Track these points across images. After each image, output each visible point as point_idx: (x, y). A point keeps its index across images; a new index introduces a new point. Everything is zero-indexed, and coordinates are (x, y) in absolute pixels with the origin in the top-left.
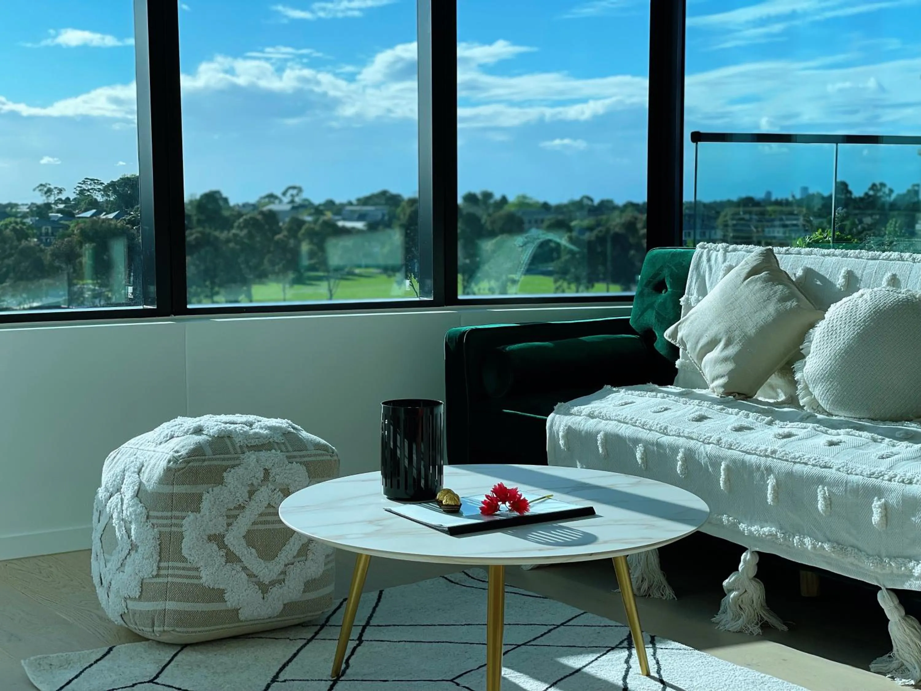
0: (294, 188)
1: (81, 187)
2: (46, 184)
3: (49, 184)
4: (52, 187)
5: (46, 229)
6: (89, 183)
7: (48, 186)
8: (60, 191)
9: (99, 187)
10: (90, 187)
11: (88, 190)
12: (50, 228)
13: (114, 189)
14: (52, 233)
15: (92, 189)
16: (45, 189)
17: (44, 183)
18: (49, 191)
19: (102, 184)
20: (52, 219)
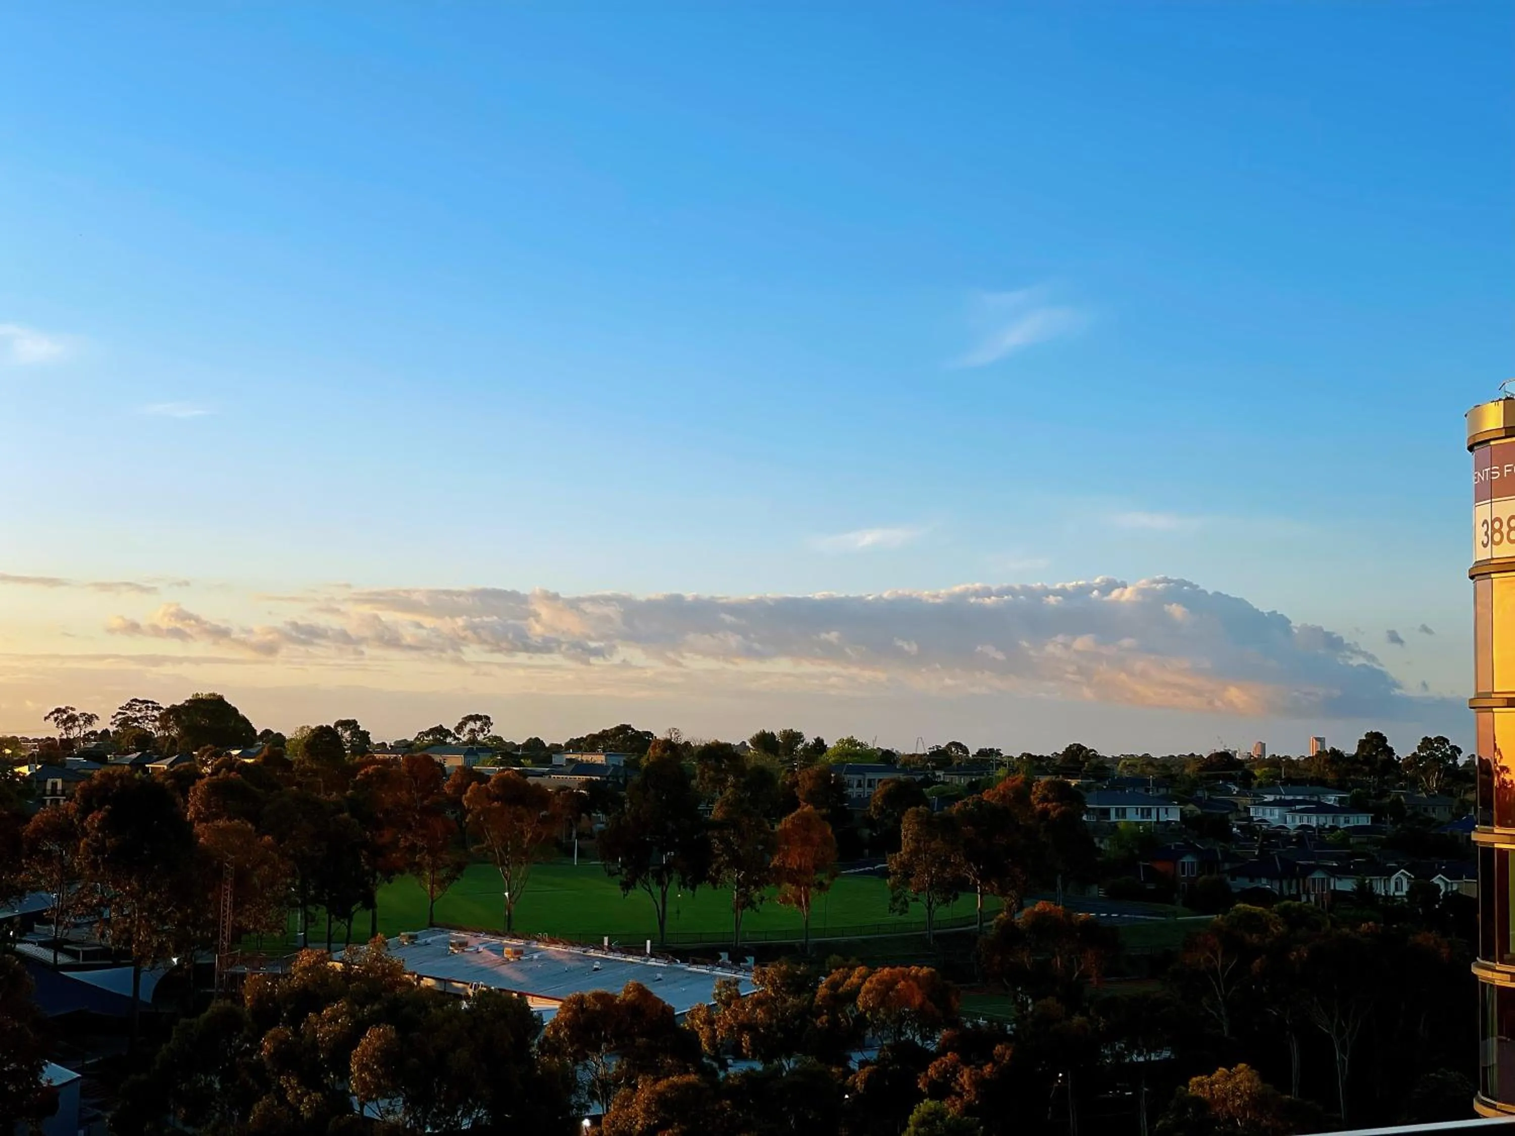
0: (476, 718)
1: (124, 714)
2: (67, 708)
3: (73, 709)
4: (77, 713)
5: (53, 783)
6: (137, 708)
7: (70, 712)
8: (90, 719)
9: (156, 713)
10: (139, 715)
11: (136, 720)
12: (59, 782)
13: (178, 717)
14: (63, 791)
15: (141, 717)
16: (65, 716)
17: (63, 707)
18: (73, 719)
19: (159, 708)
20: (68, 767)
